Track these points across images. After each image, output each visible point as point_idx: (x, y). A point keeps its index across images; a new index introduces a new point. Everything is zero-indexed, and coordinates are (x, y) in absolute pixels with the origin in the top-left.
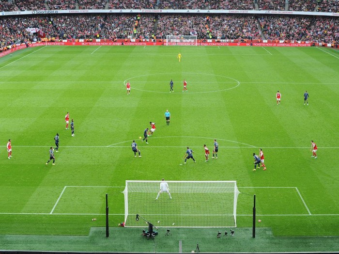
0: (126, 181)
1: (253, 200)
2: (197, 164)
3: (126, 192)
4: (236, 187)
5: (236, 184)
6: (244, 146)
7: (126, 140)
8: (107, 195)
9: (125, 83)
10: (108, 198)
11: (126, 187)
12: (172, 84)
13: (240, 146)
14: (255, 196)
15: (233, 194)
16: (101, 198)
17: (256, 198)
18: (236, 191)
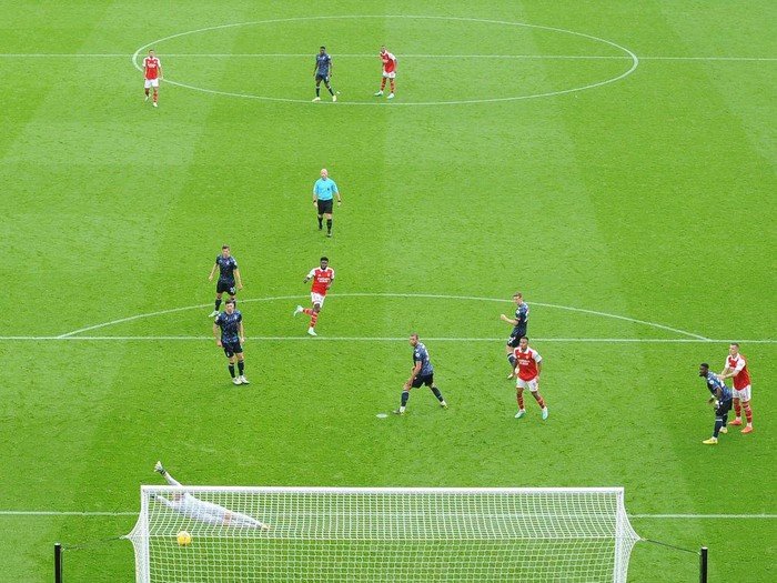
0: (143, 487)
1: (698, 572)
2: (451, 412)
3: (141, 535)
4: (621, 515)
5: (621, 501)
6: (660, 334)
7: (142, 309)
8: (58, 549)
9: (137, 59)
10: (65, 562)
11: (144, 516)
12: (323, 64)
13: (640, 335)
14: (704, 553)
15: (609, 545)
16: (30, 563)
17: (710, 564)
18: (624, 533)
